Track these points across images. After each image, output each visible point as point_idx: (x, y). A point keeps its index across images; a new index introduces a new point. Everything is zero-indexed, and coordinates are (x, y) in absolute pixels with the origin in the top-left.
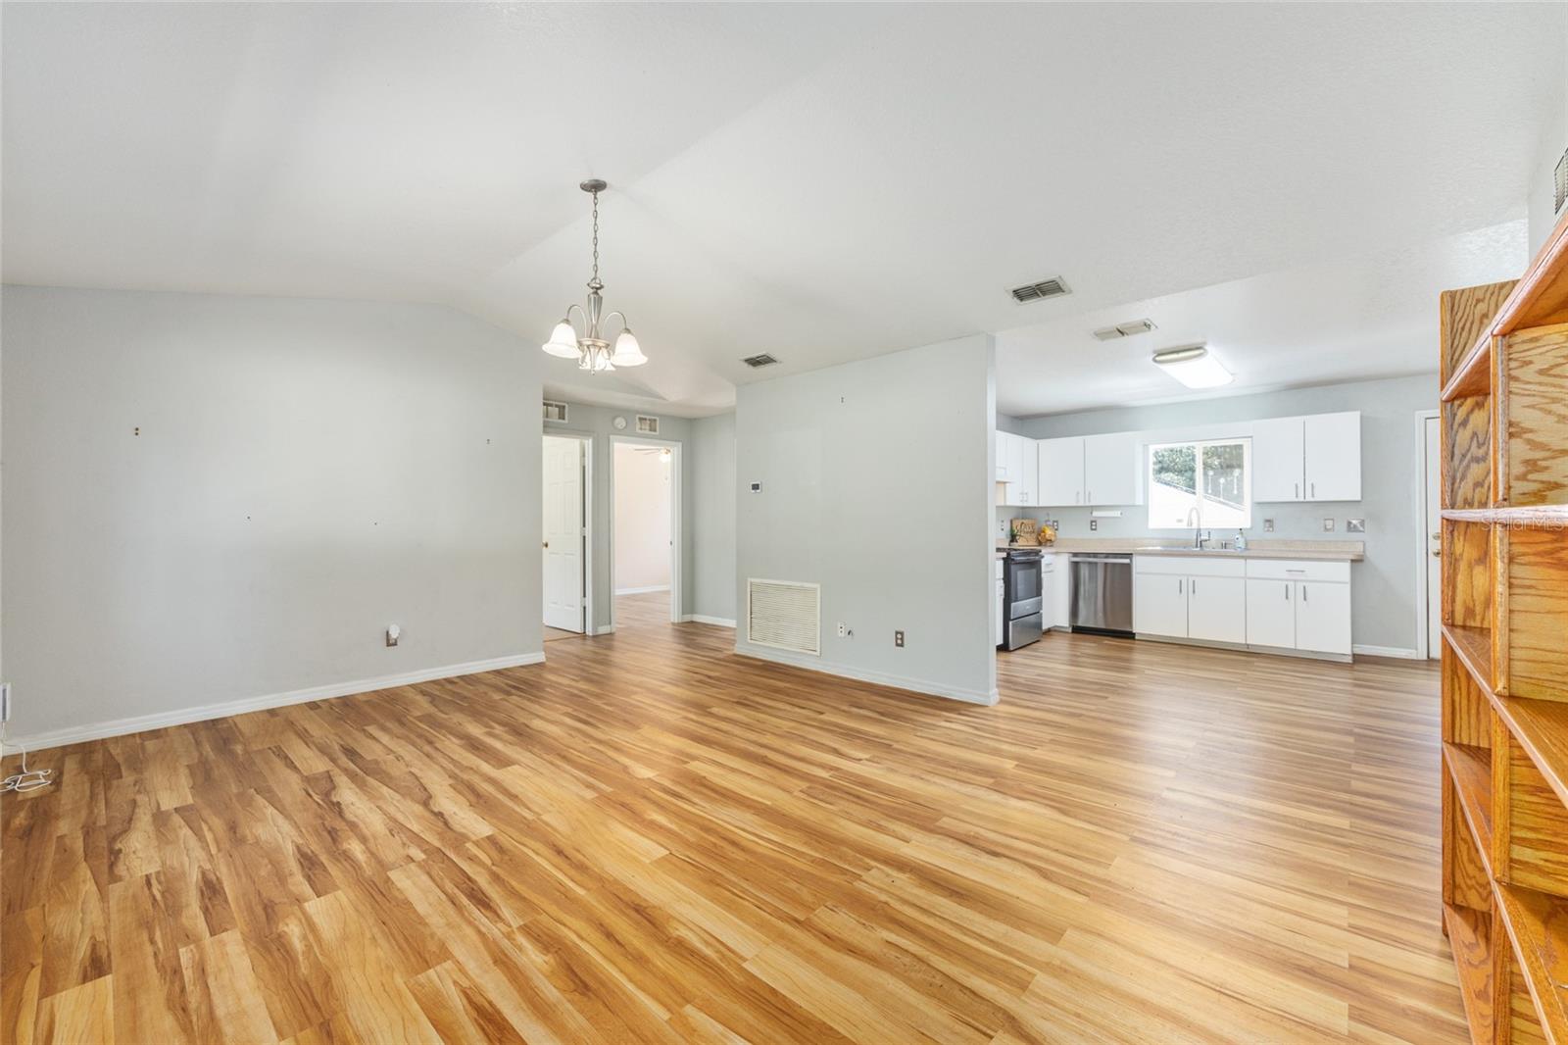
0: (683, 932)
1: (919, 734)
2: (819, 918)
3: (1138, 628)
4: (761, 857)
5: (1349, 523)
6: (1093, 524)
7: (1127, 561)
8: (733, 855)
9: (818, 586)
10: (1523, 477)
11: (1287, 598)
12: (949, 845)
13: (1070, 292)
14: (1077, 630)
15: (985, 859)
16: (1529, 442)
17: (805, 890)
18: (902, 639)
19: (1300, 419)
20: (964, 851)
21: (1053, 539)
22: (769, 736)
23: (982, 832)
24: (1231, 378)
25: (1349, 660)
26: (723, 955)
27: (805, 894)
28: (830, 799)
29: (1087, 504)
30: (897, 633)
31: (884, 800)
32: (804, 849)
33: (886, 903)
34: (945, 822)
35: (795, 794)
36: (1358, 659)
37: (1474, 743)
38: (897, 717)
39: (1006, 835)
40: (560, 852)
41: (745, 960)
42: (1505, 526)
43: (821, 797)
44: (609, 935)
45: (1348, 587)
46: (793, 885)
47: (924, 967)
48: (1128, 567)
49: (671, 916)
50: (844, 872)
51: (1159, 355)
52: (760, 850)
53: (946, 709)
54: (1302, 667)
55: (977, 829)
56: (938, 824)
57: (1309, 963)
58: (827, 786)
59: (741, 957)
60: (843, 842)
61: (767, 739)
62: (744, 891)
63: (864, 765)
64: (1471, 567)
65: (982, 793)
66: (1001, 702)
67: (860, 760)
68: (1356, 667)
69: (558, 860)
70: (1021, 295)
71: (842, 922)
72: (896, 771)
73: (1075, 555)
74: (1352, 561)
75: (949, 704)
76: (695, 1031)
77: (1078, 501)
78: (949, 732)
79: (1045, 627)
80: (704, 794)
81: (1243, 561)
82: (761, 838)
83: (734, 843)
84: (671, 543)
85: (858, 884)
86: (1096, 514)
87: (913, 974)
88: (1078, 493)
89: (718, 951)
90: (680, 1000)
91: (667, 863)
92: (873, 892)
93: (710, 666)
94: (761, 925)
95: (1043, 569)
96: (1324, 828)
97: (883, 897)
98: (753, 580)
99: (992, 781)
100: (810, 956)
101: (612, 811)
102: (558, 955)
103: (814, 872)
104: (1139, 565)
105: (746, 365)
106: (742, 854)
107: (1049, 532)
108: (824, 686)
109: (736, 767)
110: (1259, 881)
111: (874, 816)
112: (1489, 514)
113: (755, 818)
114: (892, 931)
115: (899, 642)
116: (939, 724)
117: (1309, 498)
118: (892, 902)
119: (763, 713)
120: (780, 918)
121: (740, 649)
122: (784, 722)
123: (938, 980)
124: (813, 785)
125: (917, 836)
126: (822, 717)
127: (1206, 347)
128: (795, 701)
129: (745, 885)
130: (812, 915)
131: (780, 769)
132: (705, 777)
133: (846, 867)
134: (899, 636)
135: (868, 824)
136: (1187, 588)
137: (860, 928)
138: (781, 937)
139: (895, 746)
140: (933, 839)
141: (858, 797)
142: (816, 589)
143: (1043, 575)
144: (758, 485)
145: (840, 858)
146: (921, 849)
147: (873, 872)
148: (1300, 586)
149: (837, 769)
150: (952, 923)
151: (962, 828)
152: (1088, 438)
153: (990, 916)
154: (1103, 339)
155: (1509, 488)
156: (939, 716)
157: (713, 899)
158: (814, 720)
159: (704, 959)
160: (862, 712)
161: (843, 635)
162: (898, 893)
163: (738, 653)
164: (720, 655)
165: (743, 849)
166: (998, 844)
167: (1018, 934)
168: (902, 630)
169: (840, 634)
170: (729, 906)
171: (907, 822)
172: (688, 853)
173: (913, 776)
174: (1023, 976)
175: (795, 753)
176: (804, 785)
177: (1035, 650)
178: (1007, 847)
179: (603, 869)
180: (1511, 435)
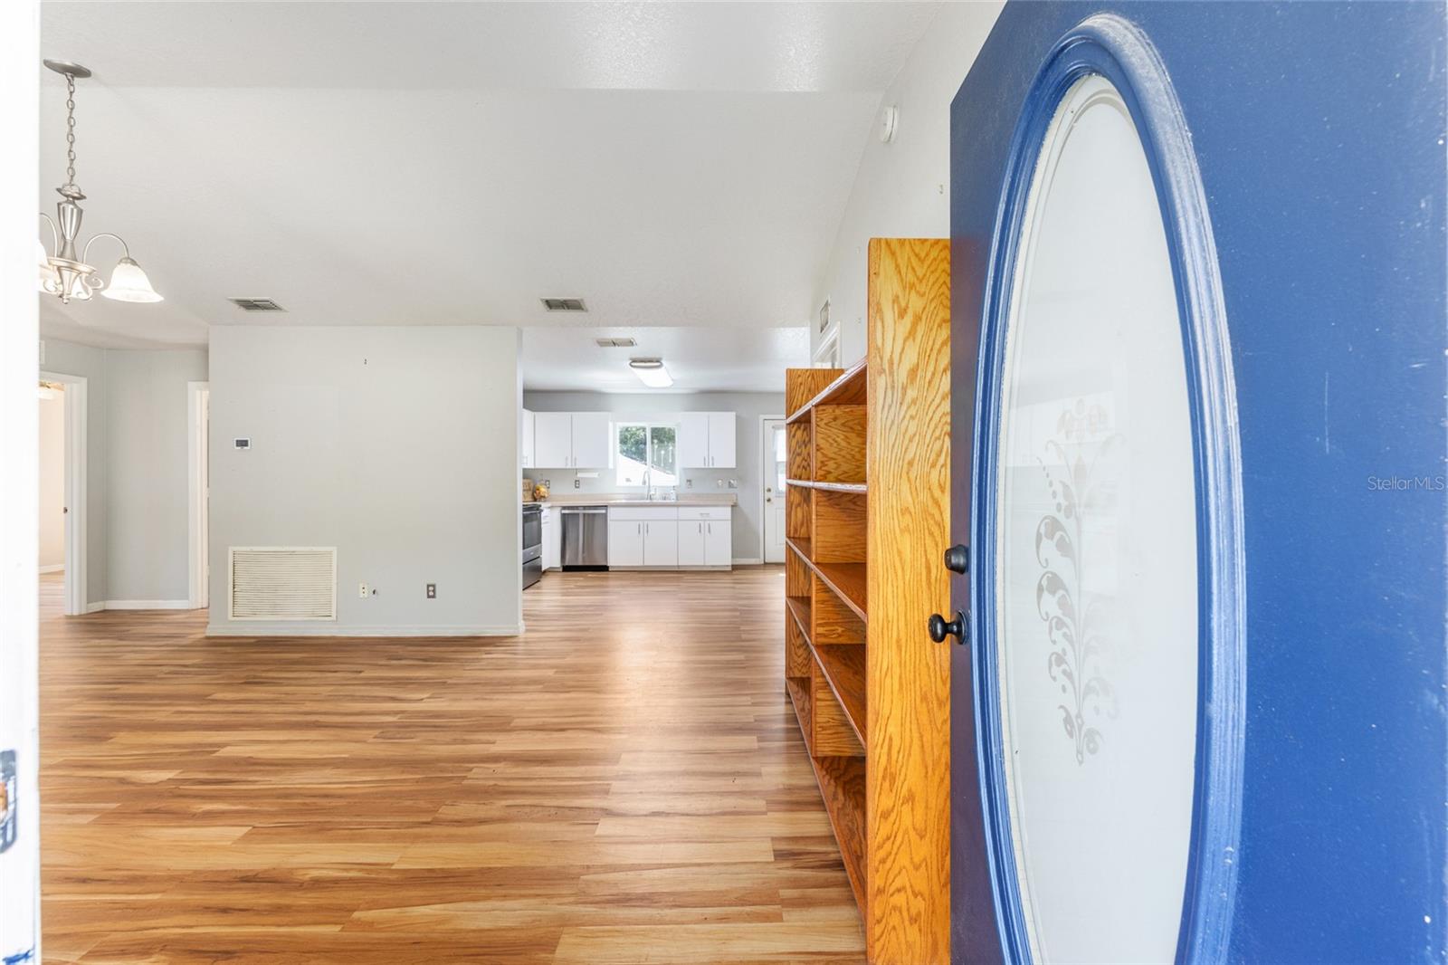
0: (315, 873)
1: (468, 668)
2: (444, 814)
3: (612, 562)
4: (365, 795)
5: (730, 482)
6: (577, 483)
7: (604, 511)
8: (331, 804)
9: (334, 549)
10: (820, 468)
11: (700, 531)
12: (527, 735)
13: (587, 311)
14: (566, 569)
15: (556, 735)
16: (823, 453)
17: (422, 802)
18: (434, 591)
19: (707, 413)
20: (540, 735)
21: (546, 495)
22: (308, 704)
23: (547, 720)
24: (671, 383)
25: (730, 569)
26: (366, 870)
27: (422, 804)
28: (408, 735)
29: (574, 467)
30: (428, 586)
31: (459, 722)
32: (403, 777)
33: (495, 785)
34: (517, 722)
35: (371, 740)
36: (735, 568)
37: (800, 595)
38: (440, 660)
39: (566, 717)
40: (84, 881)
41: (392, 864)
42: (816, 489)
43: (398, 736)
44: (225, 910)
45: (730, 522)
46: (409, 803)
47: (540, 809)
48: (605, 515)
49: (292, 869)
50: (450, 779)
51: (634, 361)
52: (360, 791)
53: (483, 645)
54: (708, 576)
55: (544, 719)
56: (512, 725)
57: (738, 726)
58: (400, 727)
59: (388, 864)
60: (438, 760)
61: (308, 707)
62: (361, 823)
63: (426, 702)
64: (796, 508)
65: (535, 696)
66: (527, 631)
67: (422, 699)
68: (734, 573)
69: (88, 887)
70: (551, 304)
71: (465, 809)
72: (461, 699)
73: (564, 508)
74: (732, 506)
75: (482, 641)
76: (373, 923)
77: (567, 464)
78: (493, 661)
79: (543, 569)
80: (260, 771)
81: (675, 509)
82: (356, 783)
83: (326, 796)
84: (66, 510)
85: (465, 782)
86: (579, 475)
87: (534, 816)
88: (567, 459)
89: (360, 870)
90: (345, 914)
91: (254, 836)
92: (481, 782)
93: (171, 655)
94: (394, 838)
95: (543, 521)
96: (734, 662)
97: (492, 783)
98: (236, 549)
99: (540, 686)
100: (451, 839)
101: (137, 823)
102: (168, 950)
103: (422, 788)
104: (613, 514)
105: (237, 306)
106: (343, 800)
107: (543, 489)
108: (348, 649)
109: (286, 738)
110: (711, 697)
111: (457, 735)
112: (810, 484)
113: (334, 771)
114: (506, 799)
115: (431, 593)
116: (480, 657)
117: (711, 466)
118: (500, 783)
119: (287, 685)
120: (408, 827)
121: (215, 630)
122: (321, 688)
123: (553, 811)
124: (385, 730)
125: (500, 737)
126: (362, 675)
127: (663, 362)
128: (322, 667)
129: (359, 819)
130: (437, 815)
131: (341, 727)
132: (250, 757)
133: (451, 775)
134: (431, 588)
135: (455, 742)
136: (643, 529)
137: (481, 807)
138: (416, 839)
139: (449, 681)
140: (514, 736)
141: (435, 726)
142: (330, 553)
143: (542, 526)
144: (246, 441)
145: (441, 771)
146: (505, 744)
147: (474, 771)
148: (707, 523)
149: (402, 712)
150: (548, 778)
151: (533, 722)
152: (573, 413)
153: (572, 765)
154: (601, 346)
155: (816, 473)
156: (480, 651)
157: (331, 841)
158: (355, 679)
159: (351, 880)
160: (403, 662)
161: (366, 595)
162: (501, 776)
163: (211, 635)
164: (184, 642)
165: (341, 796)
166: (559, 724)
167: (594, 768)
168: (432, 582)
169: (362, 595)
170: (352, 839)
171: (487, 731)
172: (276, 821)
173: (477, 699)
174: (605, 787)
175: (348, 711)
176: (376, 732)
177: (538, 588)
178: (567, 723)
179: (169, 870)
180: (817, 450)
